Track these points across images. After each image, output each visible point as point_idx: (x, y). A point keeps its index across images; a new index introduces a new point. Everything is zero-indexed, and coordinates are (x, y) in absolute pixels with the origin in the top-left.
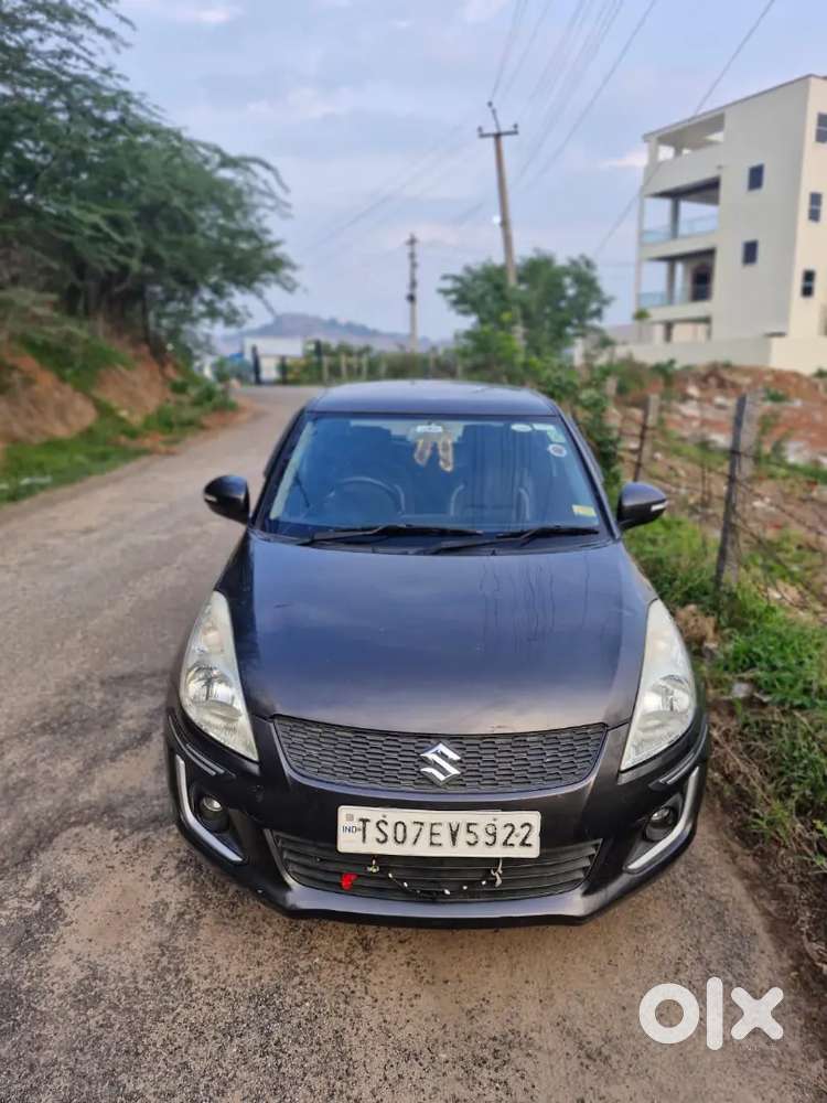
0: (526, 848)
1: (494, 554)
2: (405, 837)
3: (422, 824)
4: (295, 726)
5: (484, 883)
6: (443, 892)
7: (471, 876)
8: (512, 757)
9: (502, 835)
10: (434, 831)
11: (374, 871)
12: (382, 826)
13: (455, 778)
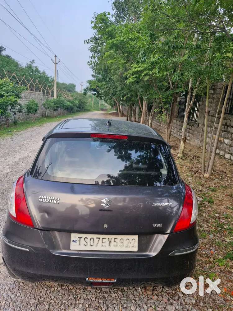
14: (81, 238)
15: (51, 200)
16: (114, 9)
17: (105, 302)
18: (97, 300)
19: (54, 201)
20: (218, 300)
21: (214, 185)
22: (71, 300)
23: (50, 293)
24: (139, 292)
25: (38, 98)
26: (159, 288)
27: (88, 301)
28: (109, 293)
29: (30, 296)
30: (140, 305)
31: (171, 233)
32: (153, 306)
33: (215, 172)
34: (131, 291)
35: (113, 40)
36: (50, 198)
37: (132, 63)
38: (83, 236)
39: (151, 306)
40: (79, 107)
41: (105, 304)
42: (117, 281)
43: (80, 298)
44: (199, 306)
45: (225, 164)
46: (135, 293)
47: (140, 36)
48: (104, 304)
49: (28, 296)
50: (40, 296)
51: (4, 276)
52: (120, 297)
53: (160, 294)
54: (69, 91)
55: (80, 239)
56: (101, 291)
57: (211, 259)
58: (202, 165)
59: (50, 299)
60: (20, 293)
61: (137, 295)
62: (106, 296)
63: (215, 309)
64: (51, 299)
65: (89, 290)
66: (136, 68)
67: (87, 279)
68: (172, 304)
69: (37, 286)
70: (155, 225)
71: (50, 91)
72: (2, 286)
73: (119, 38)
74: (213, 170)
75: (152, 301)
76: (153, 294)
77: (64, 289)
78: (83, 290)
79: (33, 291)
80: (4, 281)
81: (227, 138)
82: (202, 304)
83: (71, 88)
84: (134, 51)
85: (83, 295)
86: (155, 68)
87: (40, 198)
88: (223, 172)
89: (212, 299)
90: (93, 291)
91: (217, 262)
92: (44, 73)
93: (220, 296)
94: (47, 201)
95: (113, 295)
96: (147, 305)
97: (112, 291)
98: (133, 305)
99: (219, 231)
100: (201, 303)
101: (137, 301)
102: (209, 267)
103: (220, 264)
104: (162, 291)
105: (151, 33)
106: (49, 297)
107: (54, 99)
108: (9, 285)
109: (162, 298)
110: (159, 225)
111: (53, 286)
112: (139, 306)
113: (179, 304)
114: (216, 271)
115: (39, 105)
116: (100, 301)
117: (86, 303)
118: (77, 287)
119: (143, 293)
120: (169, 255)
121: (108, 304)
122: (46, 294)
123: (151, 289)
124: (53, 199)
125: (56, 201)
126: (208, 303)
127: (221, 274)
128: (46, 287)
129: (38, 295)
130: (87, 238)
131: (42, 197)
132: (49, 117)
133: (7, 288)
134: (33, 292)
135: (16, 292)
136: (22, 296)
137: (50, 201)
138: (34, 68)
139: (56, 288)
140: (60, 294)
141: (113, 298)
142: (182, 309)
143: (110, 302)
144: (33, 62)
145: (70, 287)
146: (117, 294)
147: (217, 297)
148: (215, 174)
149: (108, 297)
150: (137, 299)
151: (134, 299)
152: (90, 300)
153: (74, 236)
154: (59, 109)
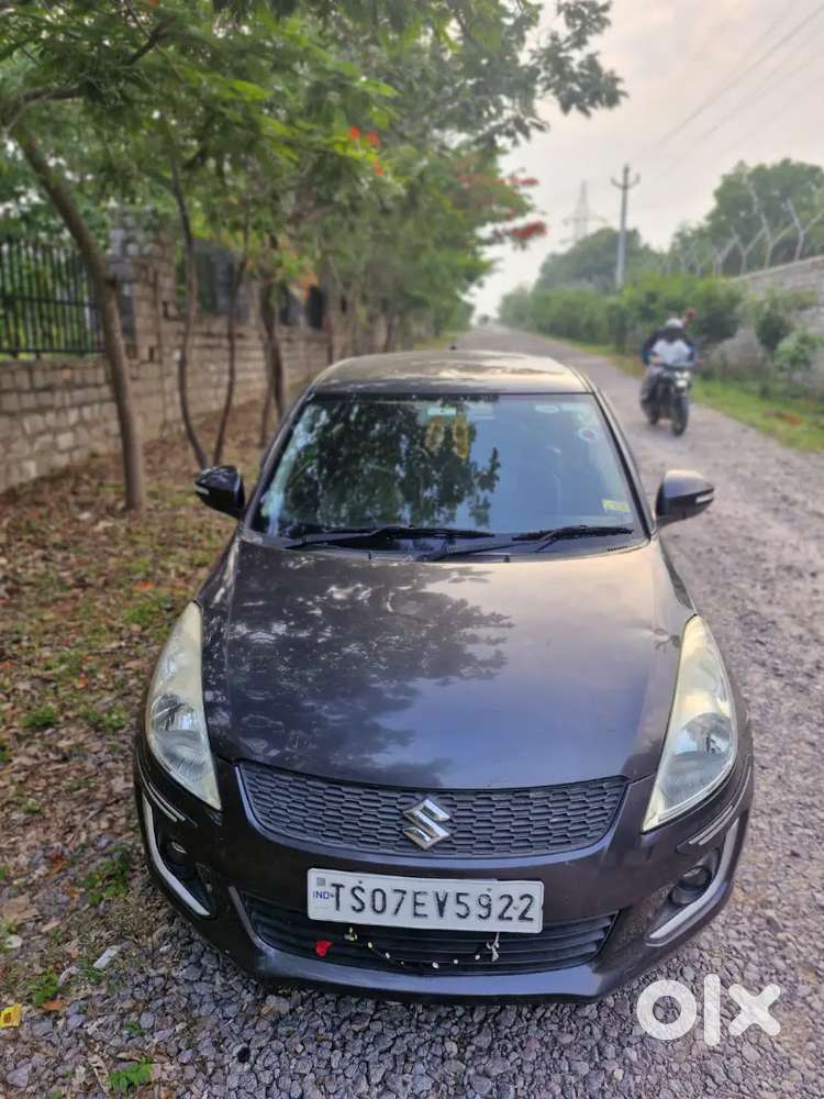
0: (526, 923)
1: (507, 560)
2: (384, 906)
3: (404, 892)
4: (262, 772)
5: (478, 957)
6: (431, 965)
7: (464, 950)
8: (512, 816)
9: (498, 907)
10: (418, 901)
11: (352, 939)
12: (357, 893)
13: (444, 841)
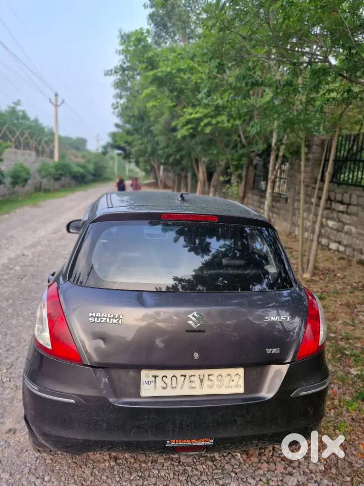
14: (158, 376)
15: (108, 319)
16: (150, 24)
17: (188, 480)
18: (176, 477)
19: (114, 319)
20: (357, 462)
21: (320, 291)
22: (135, 480)
23: (99, 471)
24: (239, 459)
25: (28, 160)
26: (267, 451)
27: (162, 479)
28: (192, 465)
29: (67, 479)
30: (244, 480)
31: (293, 361)
32: (264, 480)
33: (318, 270)
34: (227, 458)
35: (155, 71)
36: (107, 316)
37: (185, 107)
38: (160, 373)
39: (260, 480)
40: (95, 175)
41: (189, 483)
42: (214, 442)
43: (149, 476)
44: (330, 474)
45: (332, 258)
46: (233, 461)
47: (196, 65)
48: (187, 482)
49: (63, 479)
50: (84, 478)
51: (16, 450)
52: (211, 470)
53: (271, 460)
54: (77, 149)
55: (155, 379)
56: (179, 462)
57: (336, 402)
58: (299, 261)
59: (100, 481)
60: (49, 476)
61: (236, 465)
62: (189, 469)
63: (354, 476)
64: (102, 482)
65: (161, 463)
66: (191, 114)
67: (168, 442)
68: (291, 474)
69: (76, 463)
70: (269, 351)
71: (47, 150)
72: (17, 468)
73: (164, 69)
74: (315, 268)
75: (261, 472)
76: (260, 460)
77: (121, 463)
78: (152, 462)
79: (70, 470)
80: (19, 460)
81: (332, 219)
82: (334, 471)
83: (79, 144)
84: (188, 89)
85: (153, 471)
86: (223, 114)
87: (92, 316)
88: (329, 270)
89: (347, 461)
90: (168, 464)
91: (345, 406)
92: (36, 121)
93: (358, 456)
94: (102, 321)
95: (200, 467)
96: (254, 479)
97: (197, 461)
98: (232, 480)
99: (339, 359)
100: (332, 469)
101: (238, 474)
102: (334, 414)
103: (350, 409)
104: (273, 455)
105: (220, 61)
106: (99, 479)
107: (54, 162)
108: (28, 465)
109: (276, 465)
110: (274, 351)
111: (102, 460)
112: (243, 482)
113: (302, 473)
114: (346, 419)
115: (32, 172)
116: (181, 478)
117: (160, 483)
118: (141, 459)
119: (244, 461)
120: (291, 395)
121: (194, 482)
122: (93, 474)
123: (257, 453)
124: (112, 316)
125: (117, 320)
126: (342, 469)
127: (354, 423)
128: (90, 463)
129: (80, 477)
130: (166, 377)
131: (94, 315)
132: (47, 191)
133: (26, 470)
134: (71, 473)
135: (43, 475)
136: (53, 480)
137: (108, 321)
138: (21, 114)
139: (108, 463)
140: (115, 473)
141: (201, 472)
142: (307, 480)
143: (197, 478)
144: (18, 103)
145: (130, 460)
146: (206, 466)
147: (354, 459)
148: (318, 273)
149: (192, 471)
150: (237, 471)
151: (232, 471)
152: (166, 478)
153: (146, 375)
154: (63, 178)
